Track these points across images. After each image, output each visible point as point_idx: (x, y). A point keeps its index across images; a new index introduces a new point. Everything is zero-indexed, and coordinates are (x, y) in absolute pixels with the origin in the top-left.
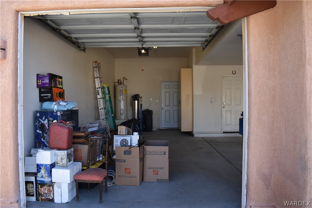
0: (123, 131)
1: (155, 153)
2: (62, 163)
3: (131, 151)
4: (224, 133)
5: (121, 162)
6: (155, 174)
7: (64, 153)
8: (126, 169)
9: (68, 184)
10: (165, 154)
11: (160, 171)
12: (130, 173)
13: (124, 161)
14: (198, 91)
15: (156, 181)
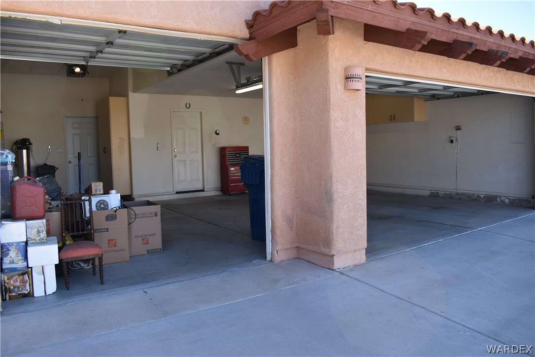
0: (100, 189)
1: (144, 216)
2: (39, 238)
3: (116, 215)
4: (177, 193)
5: (101, 232)
6: (145, 244)
7: (41, 223)
8: (109, 241)
9: (56, 265)
10: (156, 215)
11: (150, 238)
12: (115, 246)
13: (106, 230)
14: (137, 133)
15: (146, 253)
